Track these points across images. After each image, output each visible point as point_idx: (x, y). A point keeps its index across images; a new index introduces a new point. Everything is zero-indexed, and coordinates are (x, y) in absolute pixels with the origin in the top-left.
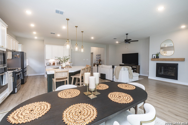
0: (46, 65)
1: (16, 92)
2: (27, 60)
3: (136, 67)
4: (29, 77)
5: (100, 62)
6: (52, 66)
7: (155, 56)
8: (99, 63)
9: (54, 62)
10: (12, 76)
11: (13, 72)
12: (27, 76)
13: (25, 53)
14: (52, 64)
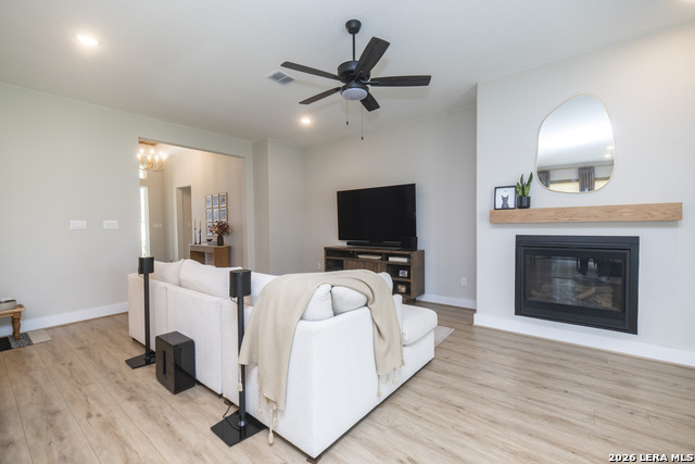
3: (405, 260)
5: (225, 238)
7: (511, 194)
8: (221, 242)
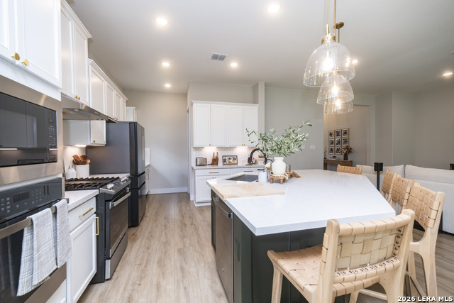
0: (193, 164)
1: (107, 276)
2: (147, 150)
4: (151, 198)
6: (211, 167)
8: (346, 157)
9: (216, 155)
10: (94, 210)
11: (96, 196)
12: (147, 195)
13: (142, 129)
14: (210, 161)
